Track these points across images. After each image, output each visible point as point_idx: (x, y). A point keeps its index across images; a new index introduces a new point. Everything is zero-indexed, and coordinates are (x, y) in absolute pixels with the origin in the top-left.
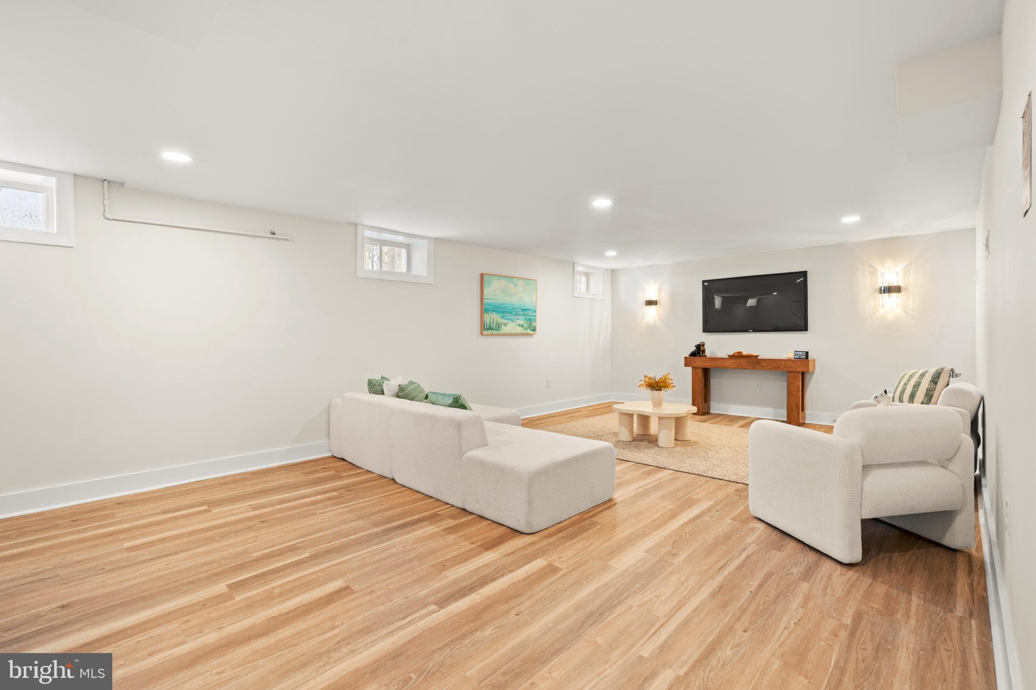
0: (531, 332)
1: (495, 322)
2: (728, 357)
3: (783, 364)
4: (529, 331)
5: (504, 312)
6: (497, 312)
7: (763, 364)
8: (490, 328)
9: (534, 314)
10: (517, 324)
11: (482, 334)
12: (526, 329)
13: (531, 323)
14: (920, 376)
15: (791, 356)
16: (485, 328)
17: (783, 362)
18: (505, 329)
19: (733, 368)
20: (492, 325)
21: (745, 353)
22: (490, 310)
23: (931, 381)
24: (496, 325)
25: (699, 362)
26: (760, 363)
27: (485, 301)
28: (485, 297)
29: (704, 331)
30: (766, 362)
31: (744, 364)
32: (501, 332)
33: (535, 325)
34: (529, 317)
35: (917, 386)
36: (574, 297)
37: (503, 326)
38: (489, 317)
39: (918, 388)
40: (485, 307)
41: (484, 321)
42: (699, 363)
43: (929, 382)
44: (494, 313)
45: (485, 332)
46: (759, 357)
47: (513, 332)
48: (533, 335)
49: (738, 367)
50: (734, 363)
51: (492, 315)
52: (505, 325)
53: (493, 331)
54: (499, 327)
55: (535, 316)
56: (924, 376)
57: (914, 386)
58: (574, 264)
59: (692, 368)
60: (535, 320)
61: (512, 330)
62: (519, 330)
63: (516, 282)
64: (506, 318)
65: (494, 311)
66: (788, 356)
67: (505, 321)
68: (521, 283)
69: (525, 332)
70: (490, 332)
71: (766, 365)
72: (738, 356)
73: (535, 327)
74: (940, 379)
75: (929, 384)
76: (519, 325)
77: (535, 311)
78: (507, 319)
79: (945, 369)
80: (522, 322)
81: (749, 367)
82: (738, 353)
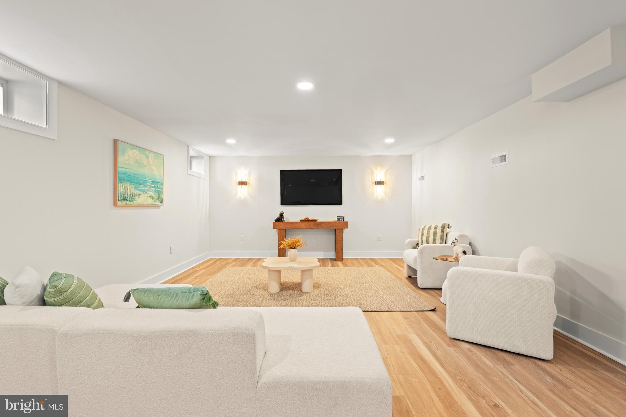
0: (159, 204)
1: (129, 193)
2: (300, 221)
3: (334, 225)
4: (158, 203)
5: (137, 183)
6: (131, 182)
7: (323, 225)
8: (124, 199)
9: (162, 187)
10: (149, 195)
11: (115, 205)
12: (155, 201)
13: (159, 195)
14: (435, 228)
15: (336, 219)
16: (120, 199)
17: (334, 224)
18: (139, 200)
19: (306, 228)
20: (126, 196)
21: (310, 218)
22: (124, 180)
23: (441, 231)
24: (130, 196)
25: (281, 225)
26: (321, 224)
27: (120, 170)
28: (119, 165)
29: (282, 204)
30: (325, 224)
31: (312, 225)
32: (135, 203)
33: (162, 197)
34: (158, 189)
35: (435, 234)
36: (188, 174)
37: (136, 197)
38: (123, 187)
39: (436, 235)
40: (119, 175)
41: (119, 191)
42: (283, 226)
43: (440, 232)
44: (129, 183)
45: (119, 203)
46: (318, 221)
47: (145, 203)
48: (160, 206)
49: (308, 227)
50: (306, 225)
51: (126, 185)
52: (139, 195)
53: (127, 202)
54: (133, 198)
55: (162, 189)
56: (437, 228)
57: (434, 234)
58: (188, 146)
59: (278, 229)
60: (163, 192)
61: (144, 202)
62: (150, 202)
63: (148, 154)
64: (139, 188)
65: (128, 181)
66: (334, 219)
67: (138, 192)
68: (151, 155)
69: (155, 203)
70: (124, 203)
71: (325, 225)
72: (307, 220)
73: (163, 199)
74: (445, 229)
75: (441, 233)
76: (150, 196)
77: (162, 185)
78: (140, 190)
79: (446, 224)
80: (152, 194)
81: (315, 227)
82: (306, 219)
